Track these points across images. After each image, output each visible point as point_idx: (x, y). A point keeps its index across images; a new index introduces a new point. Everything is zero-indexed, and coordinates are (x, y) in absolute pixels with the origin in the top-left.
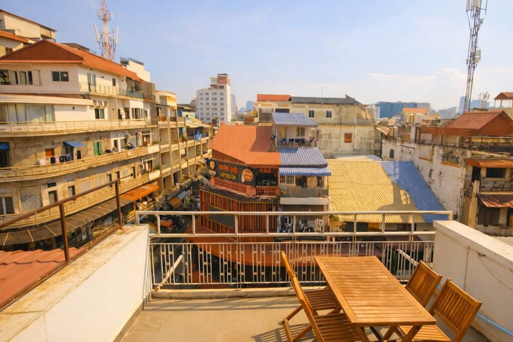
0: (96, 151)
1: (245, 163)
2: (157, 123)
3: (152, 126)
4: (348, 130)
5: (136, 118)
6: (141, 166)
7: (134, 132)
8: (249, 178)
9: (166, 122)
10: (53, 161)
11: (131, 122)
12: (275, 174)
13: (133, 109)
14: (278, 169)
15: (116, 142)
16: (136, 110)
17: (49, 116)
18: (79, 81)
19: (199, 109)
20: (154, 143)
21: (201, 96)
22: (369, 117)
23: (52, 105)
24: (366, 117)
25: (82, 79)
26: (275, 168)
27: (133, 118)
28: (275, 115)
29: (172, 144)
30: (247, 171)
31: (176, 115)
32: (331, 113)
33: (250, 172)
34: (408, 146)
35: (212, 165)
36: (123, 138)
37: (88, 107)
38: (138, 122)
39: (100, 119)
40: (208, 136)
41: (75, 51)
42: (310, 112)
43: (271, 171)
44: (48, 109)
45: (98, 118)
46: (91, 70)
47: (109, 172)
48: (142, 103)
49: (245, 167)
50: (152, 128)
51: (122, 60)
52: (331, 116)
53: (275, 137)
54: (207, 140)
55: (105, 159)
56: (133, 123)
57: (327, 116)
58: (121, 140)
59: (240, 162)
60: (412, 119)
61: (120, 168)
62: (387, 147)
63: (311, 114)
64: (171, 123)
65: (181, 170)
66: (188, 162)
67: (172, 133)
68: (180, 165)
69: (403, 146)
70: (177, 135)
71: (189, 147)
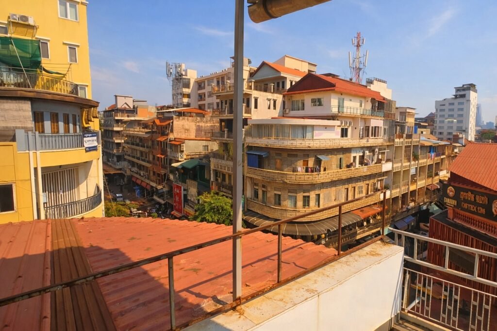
0: (339, 166)
2: (394, 140)
3: (388, 144)
5: (375, 136)
6: (375, 184)
7: (371, 149)
9: (402, 140)
10: (307, 171)
11: (369, 140)
13: (372, 127)
15: (355, 158)
16: (376, 128)
17: (309, 135)
18: (331, 105)
19: (438, 122)
20: (388, 160)
21: (443, 107)
23: (313, 126)
25: (334, 102)
27: (372, 136)
31: (412, 132)
35: (451, 191)
36: (361, 154)
37: (336, 127)
38: (376, 140)
39: (344, 138)
40: (443, 154)
41: (329, 79)
44: (309, 129)
45: (343, 137)
46: (342, 94)
47: (346, 186)
48: (382, 122)
50: (388, 145)
51: (368, 80)
54: (442, 159)
55: (345, 174)
56: (372, 141)
58: (360, 156)
59: (490, 189)
61: (357, 184)
64: (406, 140)
65: (409, 192)
66: (417, 185)
67: (406, 151)
68: (409, 187)
70: (410, 154)
71: (420, 167)
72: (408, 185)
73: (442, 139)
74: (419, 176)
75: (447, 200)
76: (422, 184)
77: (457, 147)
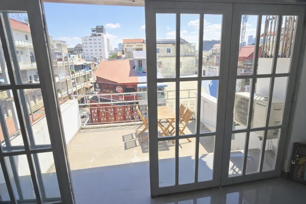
1: (117, 83)
2: (57, 62)
8: (120, 91)
9: (62, 62)
12: (135, 88)
14: (137, 85)
15: (31, 77)
19: (85, 50)
20: (55, 76)
21: (86, 42)
24: (191, 51)
28: (134, 52)
29: (67, 76)
30: (119, 87)
32: (170, 50)
33: (120, 88)
34: (213, 67)
40: (90, 69)
43: (133, 87)
52: (170, 52)
53: (135, 67)
54: (90, 72)
57: (168, 52)
60: (216, 51)
61: (36, 93)
63: (158, 51)
64: (65, 62)
65: (73, 93)
66: (76, 87)
67: (66, 69)
68: (72, 90)
69: (210, 68)
70: (69, 70)
71: (76, 78)
72: (71, 88)
73: (88, 61)
74: (77, 83)
75: (96, 89)
76: (80, 87)
77: (96, 65)
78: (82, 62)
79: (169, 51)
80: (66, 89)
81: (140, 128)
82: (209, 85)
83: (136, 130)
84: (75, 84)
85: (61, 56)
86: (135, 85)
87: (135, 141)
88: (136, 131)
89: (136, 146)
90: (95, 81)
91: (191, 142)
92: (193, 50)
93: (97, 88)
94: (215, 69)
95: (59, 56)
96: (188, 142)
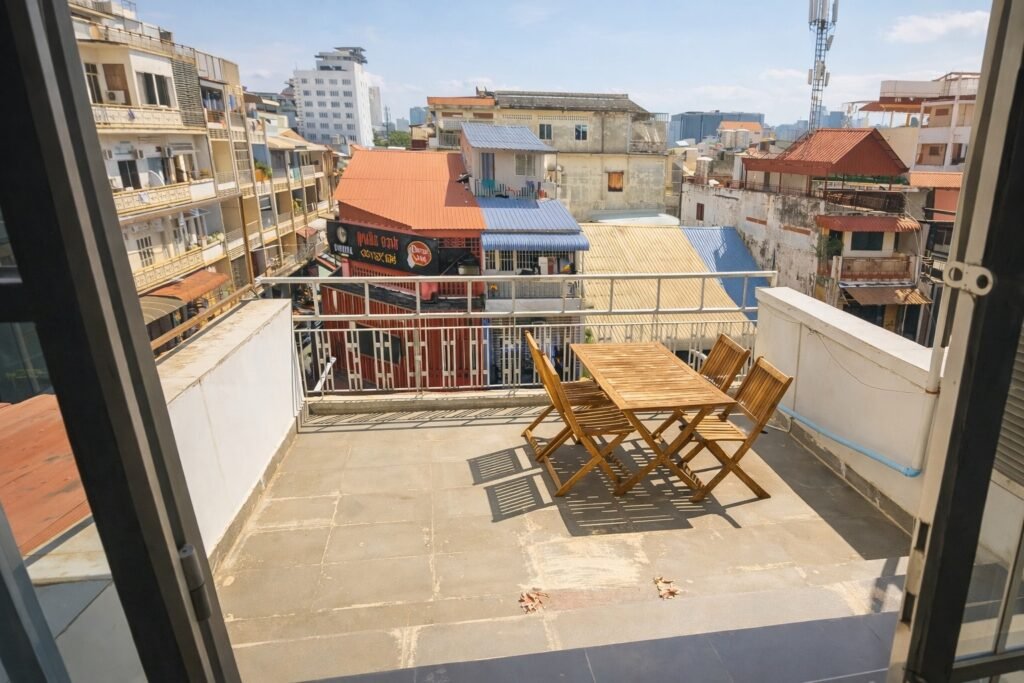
1: (410, 227)
2: (205, 124)
4: (616, 164)
8: (423, 259)
9: (223, 126)
12: (474, 248)
14: (478, 239)
20: (204, 176)
22: (657, 139)
24: (652, 139)
26: (475, 236)
29: (241, 182)
30: (419, 246)
32: (584, 131)
33: (424, 248)
34: (728, 195)
35: (341, 233)
42: (542, 126)
43: (467, 245)
49: (414, 238)
50: (195, 137)
52: (585, 138)
53: (471, 176)
57: (578, 137)
59: (401, 225)
60: (735, 139)
62: (691, 198)
63: (545, 132)
64: (234, 129)
66: (276, 230)
67: (238, 155)
68: (261, 235)
69: (720, 196)
70: (249, 162)
71: (277, 195)
72: (259, 230)
74: (279, 213)
75: (338, 247)
76: (287, 228)
77: (341, 159)
78: (292, 142)
79: (581, 134)
80: (241, 230)
81: (546, 419)
82: (716, 253)
83: (524, 435)
84: (273, 215)
85: (220, 102)
86: (474, 239)
87: (530, 479)
88: (523, 439)
89: (540, 504)
90: (332, 217)
91: (768, 496)
92: (656, 133)
93: (339, 243)
94: (734, 201)
95: (215, 101)
96: (755, 496)
